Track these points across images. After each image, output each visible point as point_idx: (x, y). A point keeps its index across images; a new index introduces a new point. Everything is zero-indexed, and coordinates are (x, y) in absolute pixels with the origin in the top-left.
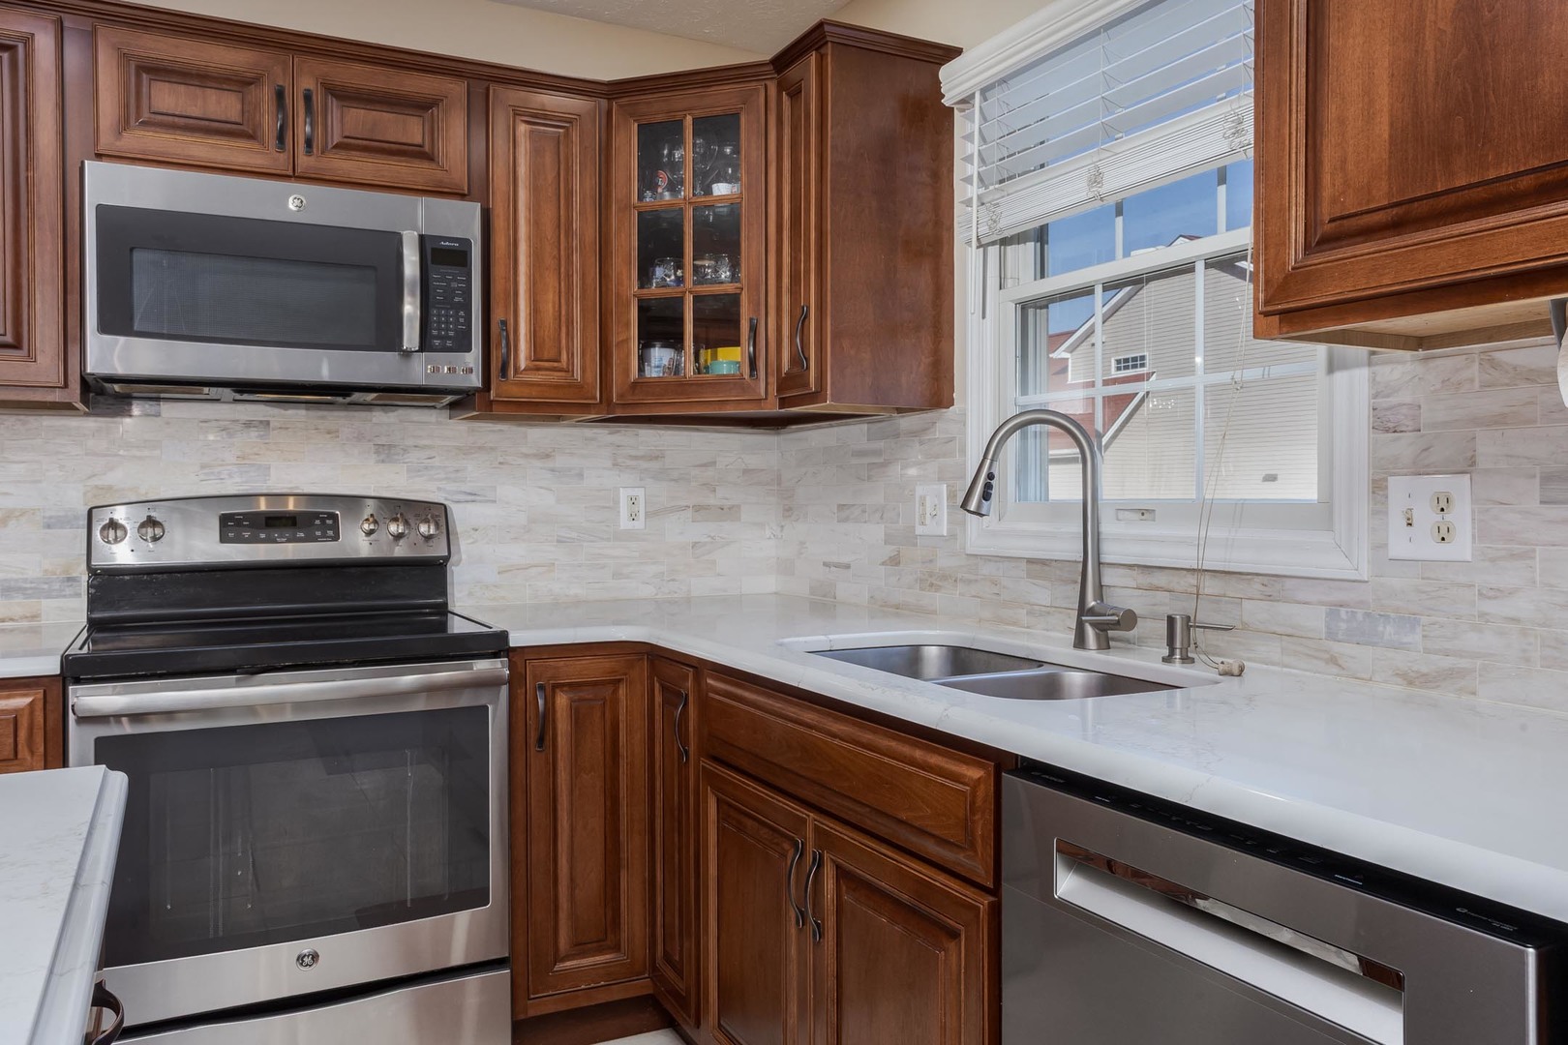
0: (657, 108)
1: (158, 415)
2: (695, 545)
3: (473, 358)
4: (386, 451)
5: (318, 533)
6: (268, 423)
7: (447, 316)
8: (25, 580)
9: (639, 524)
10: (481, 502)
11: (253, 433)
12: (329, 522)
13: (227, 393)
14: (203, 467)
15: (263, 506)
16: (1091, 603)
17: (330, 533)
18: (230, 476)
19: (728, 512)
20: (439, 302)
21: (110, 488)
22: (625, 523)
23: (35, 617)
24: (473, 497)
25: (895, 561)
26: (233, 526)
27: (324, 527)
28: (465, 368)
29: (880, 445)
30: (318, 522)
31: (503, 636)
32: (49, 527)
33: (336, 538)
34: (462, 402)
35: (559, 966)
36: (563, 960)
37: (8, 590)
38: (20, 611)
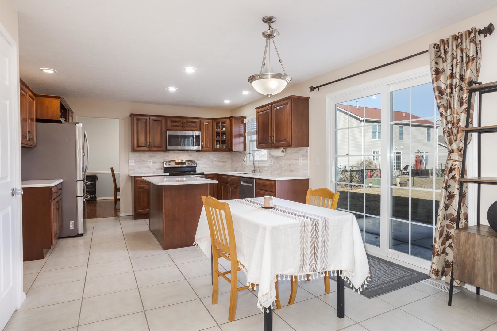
0: (218, 121)
1: (169, 152)
2: (222, 165)
3: (200, 147)
4: (190, 156)
6: (179, 153)
7: (198, 143)
9: (216, 163)
14: (174, 157)
16: (254, 169)
18: (176, 158)
19: (226, 162)
21: (165, 159)
22: (214, 163)
23: (159, 172)
24: (199, 160)
25: (241, 166)
26: (177, 163)
27: (185, 163)
28: (200, 148)
29: (240, 155)
31: (204, 173)
32: (160, 163)
34: (198, 151)
37: (157, 169)
38: (157, 171)
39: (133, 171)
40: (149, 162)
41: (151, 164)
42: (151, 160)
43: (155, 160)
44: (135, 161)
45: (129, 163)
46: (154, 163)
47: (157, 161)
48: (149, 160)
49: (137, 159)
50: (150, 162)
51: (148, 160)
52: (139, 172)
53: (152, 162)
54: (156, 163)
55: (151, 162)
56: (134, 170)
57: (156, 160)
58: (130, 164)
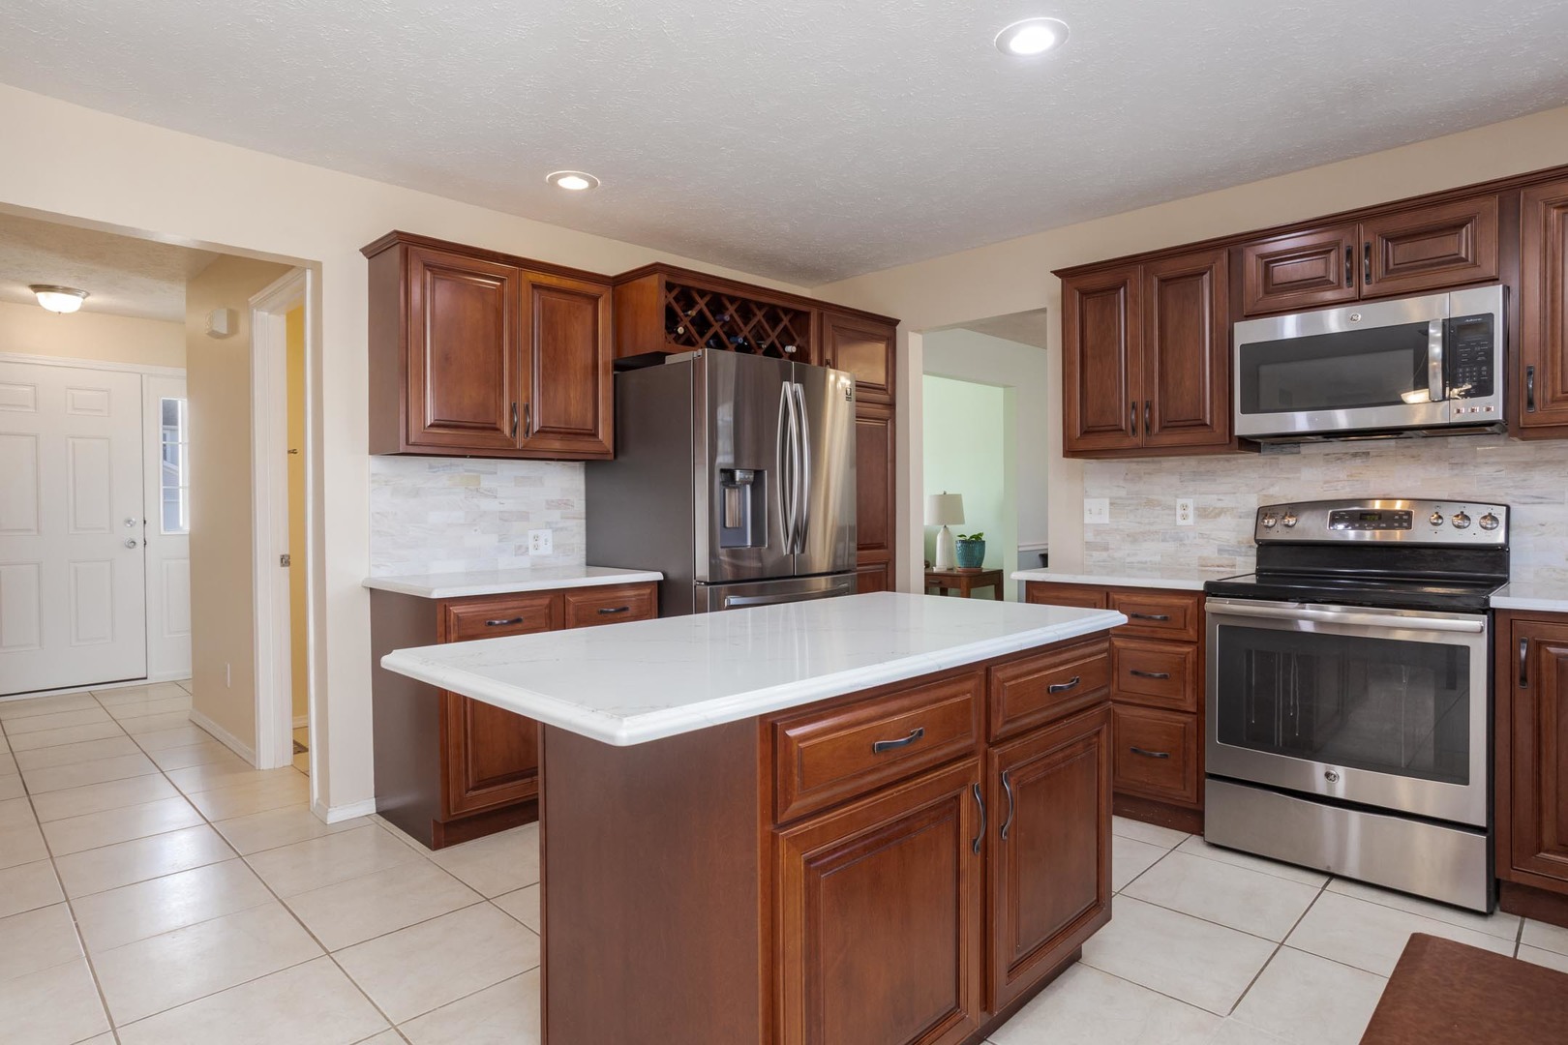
1: (1299, 453)
3: (1497, 402)
5: (1396, 525)
6: (1368, 453)
7: (1471, 372)
8: (1228, 546)
10: (1548, 503)
11: (1358, 461)
12: (1405, 517)
13: (1320, 438)
14: (1325, 482)
15: (1377, 505)
17: (1405, 524)
18: (1343, 488)
20: (1464, 363)
21: (1272, 496)
23: (1233, 566)
26: (1338, 519)
27: (1403, 520)
28: (1491, 407)
30: (1397, 517)
32: (1240, 517)
33: (1409, 527)
35: (1542, 855)
36: (1547, 852)
37: (1220, 551)
38: (1226, 562)
39: (1105, 554)
40: (1179, 512)
41: (1190, 521)
42: (1190, 502)
43: (1210, 500)
44: (1111, 504)
45: (1087, 513)
46: (1203, 513)
47: (1220, 505)
48: (1180, 502)
49: (1123, 493)
50: (1184, 507)
51: (1177, 496)
52: (1128, 560)
53: (1196, 509)
54: (1219, 514)
55: (1191, 511)
56: (1106, 549)
57: (1215, 497)
58: (1088, 520)
